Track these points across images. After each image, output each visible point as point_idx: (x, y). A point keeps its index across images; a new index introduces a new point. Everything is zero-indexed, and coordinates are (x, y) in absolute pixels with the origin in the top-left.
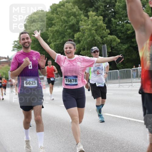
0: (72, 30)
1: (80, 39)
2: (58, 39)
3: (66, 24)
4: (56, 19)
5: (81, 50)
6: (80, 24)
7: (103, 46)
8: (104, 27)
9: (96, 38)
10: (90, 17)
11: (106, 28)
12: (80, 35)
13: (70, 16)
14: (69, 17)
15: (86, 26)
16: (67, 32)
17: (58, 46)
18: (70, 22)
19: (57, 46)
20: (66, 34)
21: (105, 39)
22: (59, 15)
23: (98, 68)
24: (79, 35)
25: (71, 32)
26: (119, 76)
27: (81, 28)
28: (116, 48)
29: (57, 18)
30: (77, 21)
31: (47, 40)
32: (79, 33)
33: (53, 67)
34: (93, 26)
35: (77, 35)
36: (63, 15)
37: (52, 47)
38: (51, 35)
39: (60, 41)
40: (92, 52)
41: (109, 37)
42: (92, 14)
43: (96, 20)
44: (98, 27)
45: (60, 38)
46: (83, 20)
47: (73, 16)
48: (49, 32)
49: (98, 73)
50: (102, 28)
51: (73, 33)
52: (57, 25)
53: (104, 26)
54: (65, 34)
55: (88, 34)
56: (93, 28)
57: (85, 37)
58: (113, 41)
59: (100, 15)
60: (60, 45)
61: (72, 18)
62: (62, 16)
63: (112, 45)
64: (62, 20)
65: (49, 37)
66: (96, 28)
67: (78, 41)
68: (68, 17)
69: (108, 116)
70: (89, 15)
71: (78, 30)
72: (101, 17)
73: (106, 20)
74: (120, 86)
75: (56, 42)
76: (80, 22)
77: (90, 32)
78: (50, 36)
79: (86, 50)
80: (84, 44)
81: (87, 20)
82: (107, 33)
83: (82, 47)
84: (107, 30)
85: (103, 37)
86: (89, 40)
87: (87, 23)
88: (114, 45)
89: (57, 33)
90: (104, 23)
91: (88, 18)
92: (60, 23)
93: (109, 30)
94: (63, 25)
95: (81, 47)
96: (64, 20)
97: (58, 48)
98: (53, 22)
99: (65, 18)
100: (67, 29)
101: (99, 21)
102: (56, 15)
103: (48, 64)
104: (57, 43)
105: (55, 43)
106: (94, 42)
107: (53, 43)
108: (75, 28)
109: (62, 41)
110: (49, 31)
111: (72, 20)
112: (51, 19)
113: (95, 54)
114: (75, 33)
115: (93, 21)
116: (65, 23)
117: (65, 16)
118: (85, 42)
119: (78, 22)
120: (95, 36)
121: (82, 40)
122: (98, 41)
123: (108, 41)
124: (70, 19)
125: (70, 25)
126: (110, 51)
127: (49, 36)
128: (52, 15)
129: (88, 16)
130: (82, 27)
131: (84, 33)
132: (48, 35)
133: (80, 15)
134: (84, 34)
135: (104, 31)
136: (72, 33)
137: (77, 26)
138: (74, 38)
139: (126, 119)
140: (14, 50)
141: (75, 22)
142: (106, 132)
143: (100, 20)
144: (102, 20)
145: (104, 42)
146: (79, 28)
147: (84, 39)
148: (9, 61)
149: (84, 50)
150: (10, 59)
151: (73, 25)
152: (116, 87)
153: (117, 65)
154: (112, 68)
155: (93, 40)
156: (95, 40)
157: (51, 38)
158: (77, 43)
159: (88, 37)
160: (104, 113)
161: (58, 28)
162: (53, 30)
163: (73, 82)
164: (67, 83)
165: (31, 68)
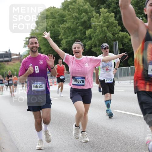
0: (84, 27)
1: (91, 35)
2: (69, 36)
3: (78, 21)
4: (67, 16)
5: (92, 47)
6: (92, 21)
7: (114, 43)
8: (115, 24)
9: (107, 35)
10: (102, 14)
11: (117, 24)
12: (91, 32)
13: (82, 13)
14: (80, 14)
15: (98, 23)
16: (78, 28)
18: (81, 19)
19: (68, 42)
20: (77, 30)
21: (116, 36)
22: (70, 11)
23: (108, 64)
24: (90, 32)
25: (82, 28)
26: (130, 72)
27: (93, 25)
28: (128, 44)
29: (69, 15)
30: (88, 18)
31: (59, 36)
32: (91, 30)
33: (63, 66)
34: (104, 23)
35: (88, 32)
36: (75, 12)
37: (64, 44)
38: (63, 31)
39: (72, 38)
41: (121, 34)
42: (104, 11)
43: (108, 16)
44: (109, 24)
45: (72, 34)
46: (95, 17)
47: (84, 12)
48: (60, 29)
50: (113, 25)
51: (84, 29)
52: (69, 21)
53: (116, 23)
55: (99, 31)
56: (104, 25)
57: (97, 33)
58: (124, 38)
59: (112, 12)
60: (71, 42)
61: (84, 15)
62: (74, 13)
63: (123, 42)
64: (74, 17)
65: (60, 34)
67: (89, 37)
68: (79, 13)
69: (119, 112)
70: (100, 11)
71: (90, 27)
72: (113, 14)
73: (117, 17)
74: (131, 82)
75: (67, 38)
76: (92, 19)
77: (102, 29)
78: (62, 33)
79: (97, 47)
80: (95, 41)
81: (99, 17)
82: (118, 29)
83: (94, 44)
84: (118, 27)
85: (114, 34)
86: (101, 37)
87: (99, 19)
88: (126, 42)
89: (69, 29)
90: (115, 20)
91: (100, 15)
92: (71, 20)
93: (121, 27)
94: (75, 22)
96: (76, 17)
97: (69, 45)
98: (65, 19)
99: (77, 15)
100: (78, 26)
101: (111, 18)
102: (67, 12)
104: (69, 40)
105: (66, 40)
106: (106, 38)
107: (65, 39)
108: (87, 25)
109: (73, 38)
110: (61, 28)
111: (83, 17)
112: (63, 16)
114: (86, 30)
115: (105, 17)
116: (76, 20)
117: (77, 12)
118: (96, 39)
119: (89, 19)
120: (107, 33)
121: (93, 36)
122: (110, 38)
123: (120, 38)
124: (82, 16)
125: (82, 21)
126: (122, 47)
127: (60, 32)
128: (64, 12)
129: (99, 13)
130: (94, 24)
131: (95, 30)
132: (59, 31)
133: (91, 11)
134: (95, 31)
135: (116, 28)
137: (88, 22)
138: (86, 34)
139: (137, 116)
140: (25, 47)
141: (86, 19)
142: (117, 128)
143: (112, 16)
144: (114, 17)
145: (115, 39)
146: (90, 25)
147: (96, 36)
148: (20, 57)
149: (95, 46)
150: (22, 56)
151: (85, 22)
152: (127, 84)
153: (128, 62)
154: (123, 65)
155: (104, 37)
156: (107, 37)
157: (63, 34)
158: (88, 39)
159: (99, 33)
160: (115, 110)
161: (70, 25)
162: (64, 26)
163: (81, 82)
164: (75, 83)
165: (38, 72)
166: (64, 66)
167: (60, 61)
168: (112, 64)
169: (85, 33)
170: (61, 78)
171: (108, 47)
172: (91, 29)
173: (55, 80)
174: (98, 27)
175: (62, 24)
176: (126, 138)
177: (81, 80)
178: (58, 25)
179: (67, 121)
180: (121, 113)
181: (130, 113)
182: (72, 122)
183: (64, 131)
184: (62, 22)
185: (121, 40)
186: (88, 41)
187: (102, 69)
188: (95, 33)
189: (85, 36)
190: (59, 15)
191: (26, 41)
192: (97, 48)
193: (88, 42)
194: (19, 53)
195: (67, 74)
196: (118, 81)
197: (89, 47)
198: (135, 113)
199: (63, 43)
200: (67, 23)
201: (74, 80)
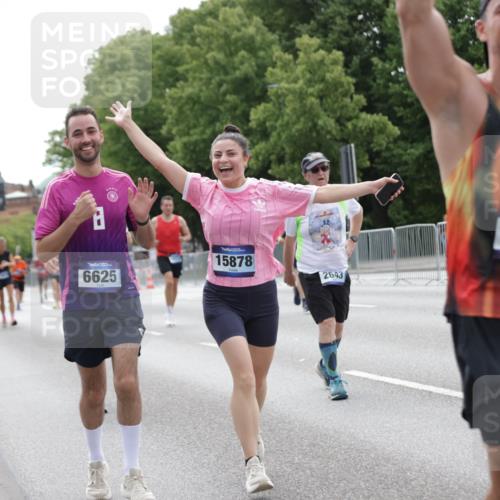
0: (243, 96)
1: (268, 124)
2: (195, 126)
3: (223, 77)
4: (189, 60)
5: (270, 162)
6: (268, 77)
7: (342, 149)
8: (347, 87)
9: (320, 122)
10: (301, 54)
11: (353, 88)
12: (267, 114)
13: (237, 51)
14: (231, 54)
15: (288, 82)
16: (224, 101)
17: (195, 148)
18: (235, 69)
19: (192, 148)
20: (221, 108)
21: (349, 125)
22: (198, 45)
23: (327, 222)
24: (264, 112)
25: (238, 102)
26: (395, 247)
27: (273, 89)
28: (387, 154)
29: (194, 57)
30: (258, 66)
31: (161, 128)
32: (265, 107)
34: (310, 83)
35: (257, 114)
36: (213, 46)
37: (177, 152)
38: (175, 111)
39: (203, 132)
40: (306, 171)
41: (364, 120)
42: (308, 44)
43: (322, 62)
44: (327, 88)
45: (202, 121)
46: (279, 64)
47: (244, 49)
48: (165, 103)
49: (326, 240)
50: (340, 90)
51: (245, 104)
52: (194, 79)
53: (349, 83)
54: (218, 110)
55: (294, 110)
56: (311, 90)
57: (286, 118)
58: (376, 132)
59: (334, 48)
61: (243, 57)
62: (210, 49)
63: (372, 145)
64: (210, 62)
65: (165, 119)
66: (322, 91)
67: (261, 131)
68: (228, 52)
69: (359, 378)
70: (298, 46)
71: (263, 97)
72: (338, 55)
73: (353, 63)
74: (398, 280)
75: (188, 134)
76: (270, 69)
77: (301, 102)
78: (170, 116)
79: (287, 163)
80: (280, 143)
81: (292, 64)
82: (357, 105)
83: (275, 151)
84: (356, 97)
85: (342, 121)
86: (297, 131)
87: (292, 72)
88: (381, 145)
90: (347, 74)
91: (296, 57)
92: (202, 73)
93: (365, 97)
94: (213, 81)
95: (273, 153)
96: (217, 62)
97: (194, 156)
98: (180, 69)
99: (220, 56)
100: (225, 94)
101: (331, 67)
102: (189, 47)
103: (163, 208)
104: (195, 138)
105: (185, 139)
106: (314, 134)
107: (181, 137)
108: (252, 90)
109: (209, 131)
110: (167, 98)
111: (242, 63)
112: (174, 61)
113: (315, 175)
114: (251, 106)
115: (312, 64)
116: (218, 74)
117: (220, 48)
118: (284, 136)
119: (261, 70)
120: (319, 118)
121: (274, 128)
122: (329, 132)
123: (362, 132)
124: (236, 59)
125: (236, 78)
126: (368, 163)
127: (165, 114)
128: (177, 48)
129: (293, 50)
130: (275, 86)
131: (281, 105)
132: (163, 111)
133: (270, 45)
134: (280, 109)
135: (349, 100)
136: (243, 107)
137: (257, 81)
138: (248, 121)
139: (417, 390)
140: (49, 161)
141: (250, 70)
142: (352, 430)
143: (335, 62)
144: (341, 63)
145: (346, 137)
146: (265, 91)
147: (282, 126)
148: (35, 197)
149: (281, 160)
150: (39, 192)
151: (246, 80)
152: (385, 285)
153: (389, 212)
154: (371, 222)
155: (311, 131)
156: (318, 128)
157: (174, 121)
158: (259, 136)
159: (294, 118)
160: (347, 370)
161: (196, 90)
162: (179, 94)
164: (221, 268)
165: (102, 227)
168: (339, 220)
169: (246, 117)
170: (173, 260)
171: (326, 164)
172: (268, 102)
173: (149, 271)
174: (290, 97)
175: (172, 86)
176: (382, 462)
177: (242, 258)
178: (158, 92)
179: (188, 407)
180: (365, 379)
181: (397, 382)
182: (204, 411)
183: (177, 438)
184: (171, 80)
185: (365, 139)
186: (257, 143)
187: (309, 237)
188: (280, 115)
189: (245, 128)
190: (160, 57)
191: (52, 143)
192: (287, 166)
193: (257, 147)
194: (31, 182)
195: (188, 252)
196: (356, 276)
197: (260, 164)
198: (411, 380)
199: (175, 148)
200: (189, 83)
201: (218, 257)
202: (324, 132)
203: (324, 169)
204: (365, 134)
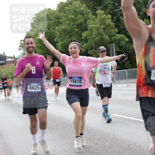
0: (80, 29)
1: (88, 38)
2: (65, 38)
3: (73, 23)
4: (63, 18)
5: (88, 49)
6: (88, 23)
7: (111, 46)
8: (112, 26)
9: (104, 37)
10: (98, 16)
11: (114, 26)
12: (87, 34)
13: (78, 15)
14: (76, 16)
15: (94, 25)
16: (74, 31)
18: (77, 20)
19: (64, 45)
20: (73, 33)
21: (113, 38)
22: (66, 13)
23: (105, 68)
25: (79, 31)
26: (127, 76)
27: (89, 27)
28: (125, 47)
29: (65, 17)
30: (85, 20)
31: (54, 39)
32: (87, 32)
34: (101, 25)
35: (84, 34)
36: (71, 13)
37: (59, 46)
38: (59, 33)
39: (68, 40)
40: (99, 52)
41: (117, 36)
42: (100, 13)
43: (104, 18)
44: (106, 26)
45: (67, 37)
46: (91, 19)
47: (81, 14)
48: (56, 31)
49: (105, 73)
50: (110, 27)
52: (65, 23)
53: (113, 25)
54: (72, 33)
55: (96, 33)
56: (101, 27)
57: (93, 36)
58: (121, 40)
59: (108, 14)
61: (80, 17)
62: (70, 14)
63: (120, 44)
64: (70, 18)
66: (104, 27)
67: (85, 40)
68: (75, 15)
70: (97, 13)
71: (86, 29)
72: (110, 16)
73: (114, 19)
74: (128, 86)
75: (63, 41)
76: (88, 20)
77: (98, 31)
78: (57, 35)
79: (93, 50)
80: (91, 43)
81: (95, 19)
82: (115, 32)
84: (115, 29)
85: (111, 36)
86: (97, 40)
87: (95, 21)
88: (122, 44)
89: (65, 32)
90: (112, 22)
91: (96, 17)
92: (67, 22)
93: (118, 29)
94: (71, 24)
95: (89, 47)
96: (72, 19)
97: (65, 48)
98: (60, 21)
99: (73, 17)
100: (74, 28)
101: (107, 20)
102: (63, 14)
104: (65, 42)
105: (62, 42)
106: (102, 41)
107: (60, 42)
108: (83, 27)
109: (69, 40)
110: (56, 30)
111: (80, 19)
112: (59, 18)
113: (102, 53)
114: (82, 32)
115: (101, 19)
116: (72, 22)
117: (73, 14)
118: (92, 41)
119: (86, 21)
122: (107, 40)
123: (117, 40)
124: (78, 18)
125: (78, 23)
126: (119, 50)
127: (56, 35)
128: (59, 14)
129: (96, 15)
130: (90, 26)
131: (92, 32)
132: (55, 34)
133: (88, 13)
134: (91, 33)
135: (113, 30)
136: (80, 32)
137: (84, 24)
139: (134, 120)
140: (20, 49)
141: (82, 21)
142: (113, 133)
143: (108, 18)
144: (111, 19)
145: (111, 42)
146: (87, 27)
147: (92, 38)
148: (15, 60)
149: (92, 49)
150: (17, 59)
151: (81, 24)
152: (124, 88)
153: (125, 65)
154: (120, 68)
155: (101, 40)
156: (103, 39)
157: (59, 37)
158: (85, 41)
159: (96, 36)
160: (112, 114)
161: (65, 27)
162: (60, 28)
163: (78, 83)
164: (72, 84)
165: (35, 73)
166: (60, 68)
167: (56, 64)
169: (81, 36)
170: (57, 81)
171: (105, 50)
173: (51, 83)
174: (95, 29)
175: (58, 26)
176: (123, 142)
177: (78, 80)
178: (54, 28)
179: (63, 126)
180: (117, 117)
181: (127, 117)
183: (59, 135)
185: (118, 42)
186: (84, 44)
187: (100, 72)
188: (91, 35)
189: (81, 39)
190: (54, 17)
191: (21, 44)
192: (94, 51)
193: (84, 45)
194: (14, 56)
195: (63, 77)
196: (115, 85)
197: (85, 50)
198: (132, 117)
200: (63, 25)
201: (71, 80)
202: (105, 40)
203: (105, 51)
204: (118, 41)
